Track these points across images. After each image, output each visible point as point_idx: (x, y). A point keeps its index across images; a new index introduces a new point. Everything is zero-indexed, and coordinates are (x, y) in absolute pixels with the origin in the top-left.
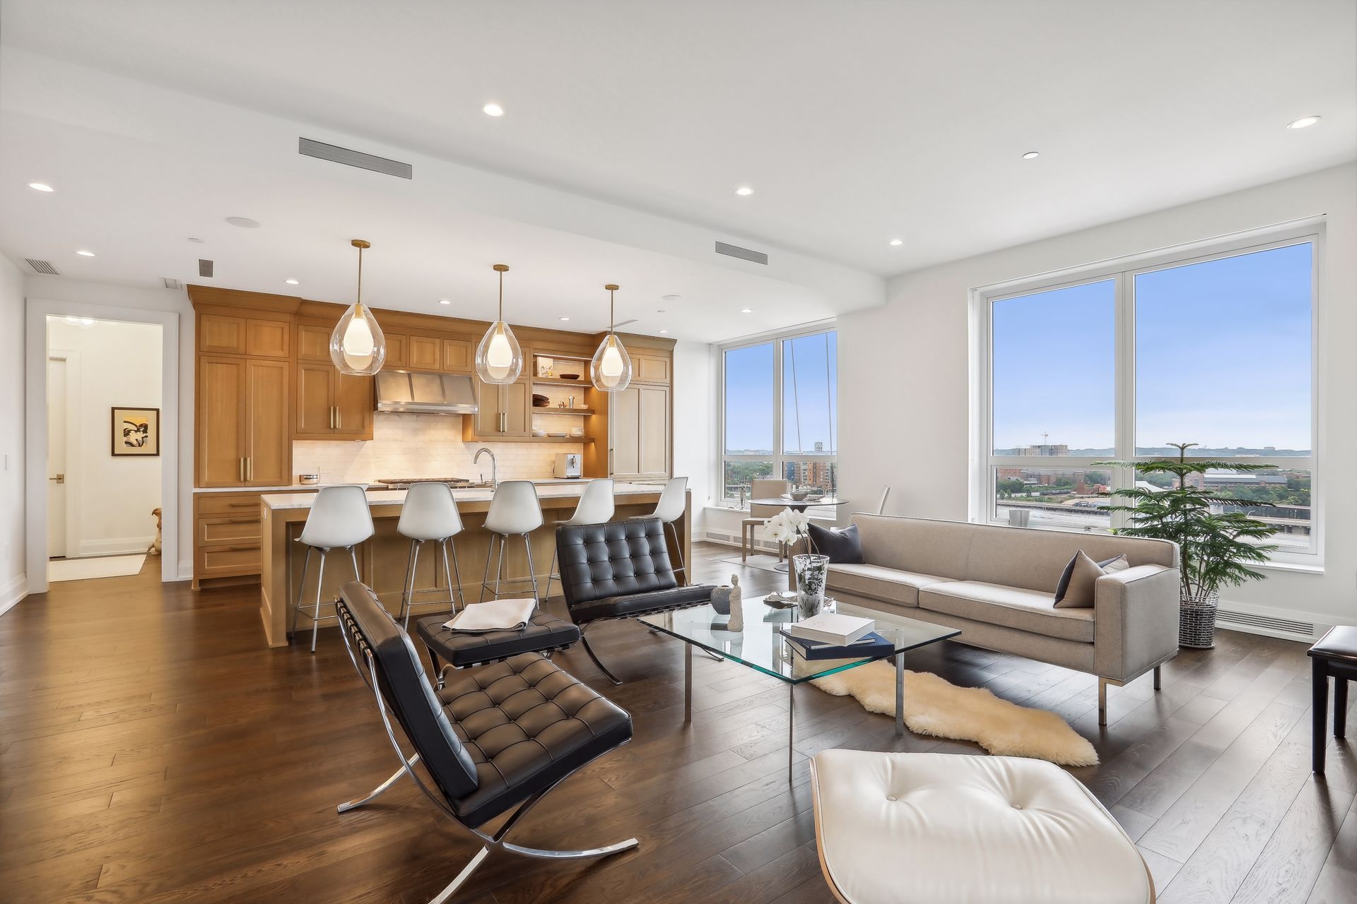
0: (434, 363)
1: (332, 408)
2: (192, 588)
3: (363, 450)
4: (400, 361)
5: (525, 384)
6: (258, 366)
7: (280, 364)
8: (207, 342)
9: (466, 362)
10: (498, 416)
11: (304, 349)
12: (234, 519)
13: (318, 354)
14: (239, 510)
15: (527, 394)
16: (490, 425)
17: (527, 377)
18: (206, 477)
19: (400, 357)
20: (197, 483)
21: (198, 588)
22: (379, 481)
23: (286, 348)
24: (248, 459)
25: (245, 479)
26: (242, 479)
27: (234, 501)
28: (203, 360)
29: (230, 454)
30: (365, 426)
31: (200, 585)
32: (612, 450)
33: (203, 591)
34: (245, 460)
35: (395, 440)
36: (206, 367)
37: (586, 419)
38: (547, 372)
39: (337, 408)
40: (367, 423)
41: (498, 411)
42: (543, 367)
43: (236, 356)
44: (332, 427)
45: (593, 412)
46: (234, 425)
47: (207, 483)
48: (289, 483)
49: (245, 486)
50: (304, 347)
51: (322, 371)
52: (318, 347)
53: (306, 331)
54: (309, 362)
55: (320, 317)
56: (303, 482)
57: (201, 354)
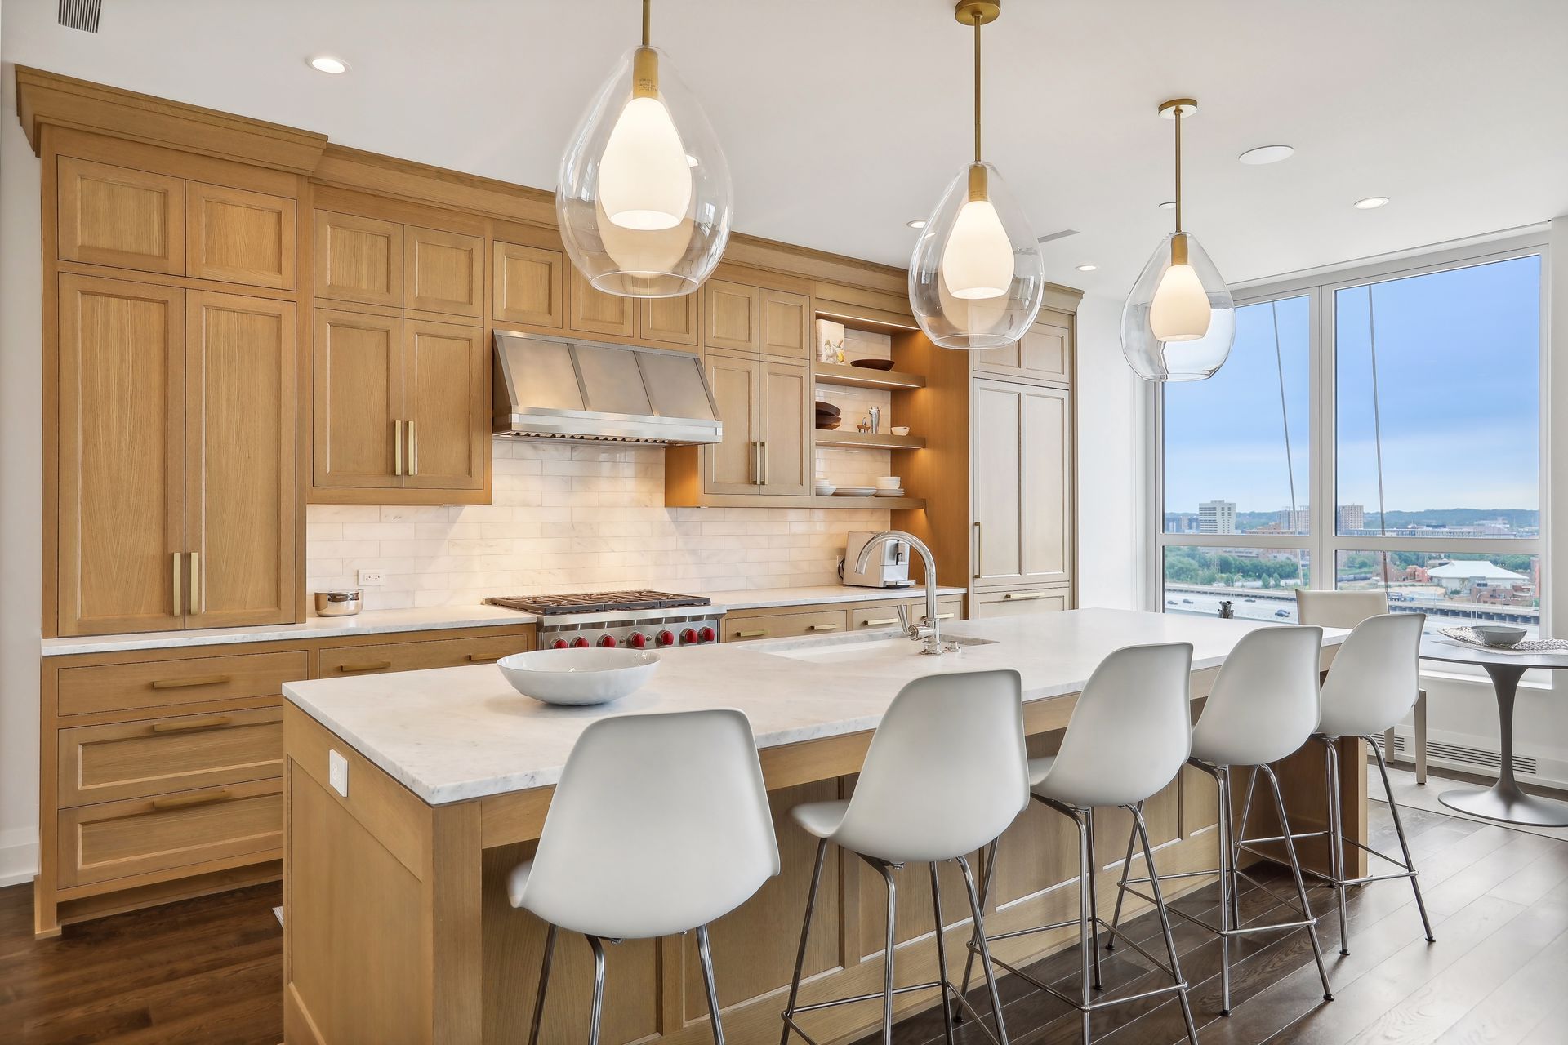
0: (622, 323)
1: (399, 424)
2: (38, 931)
3: (466, 526)
4: (550, 312)
5: (801, 378)
6: (218, 309)
7: (274, 307)
8: (79, 236)
9: (687, 323)
10: (752, 447)
11: (330, 270)
12: (161, 725)
13: (364, 286)
14: (176, 698)
15: (805, 402)
16: (738, 467)
18: (77, 606)
19: (550, 305)
20: (53, 627)
21: (56, 930)
22: (494, 602)
23: (288, 264)
24: (194, 556)
25: (186, 611)
26: (178, 610)
27: (159, 676)
28: (68, 284)
29: (150, 545)
30: (474, 471)
31: (59, 920)
32: (977, 524)
33: (70, 934)
34: (186, 558)
36: (76, 307)
37: (900, 455)
38: (835, 354)
39: (411, 424)
40: (477, 461)
41: (750, 438)
42: (828, 343)
43: (160, 279)
44: (399, 471)
45: (923, 443)
46: (156, 466)
47: (80, 624)
48: (299, 617)
49: (185, 630)
50: (329, 266)
51: (374, 330)
52: (365, 270)
53: (333, 226)
54: (342, 306)
55: (370, 192)
56: (323, 612)
57: (60, 269)
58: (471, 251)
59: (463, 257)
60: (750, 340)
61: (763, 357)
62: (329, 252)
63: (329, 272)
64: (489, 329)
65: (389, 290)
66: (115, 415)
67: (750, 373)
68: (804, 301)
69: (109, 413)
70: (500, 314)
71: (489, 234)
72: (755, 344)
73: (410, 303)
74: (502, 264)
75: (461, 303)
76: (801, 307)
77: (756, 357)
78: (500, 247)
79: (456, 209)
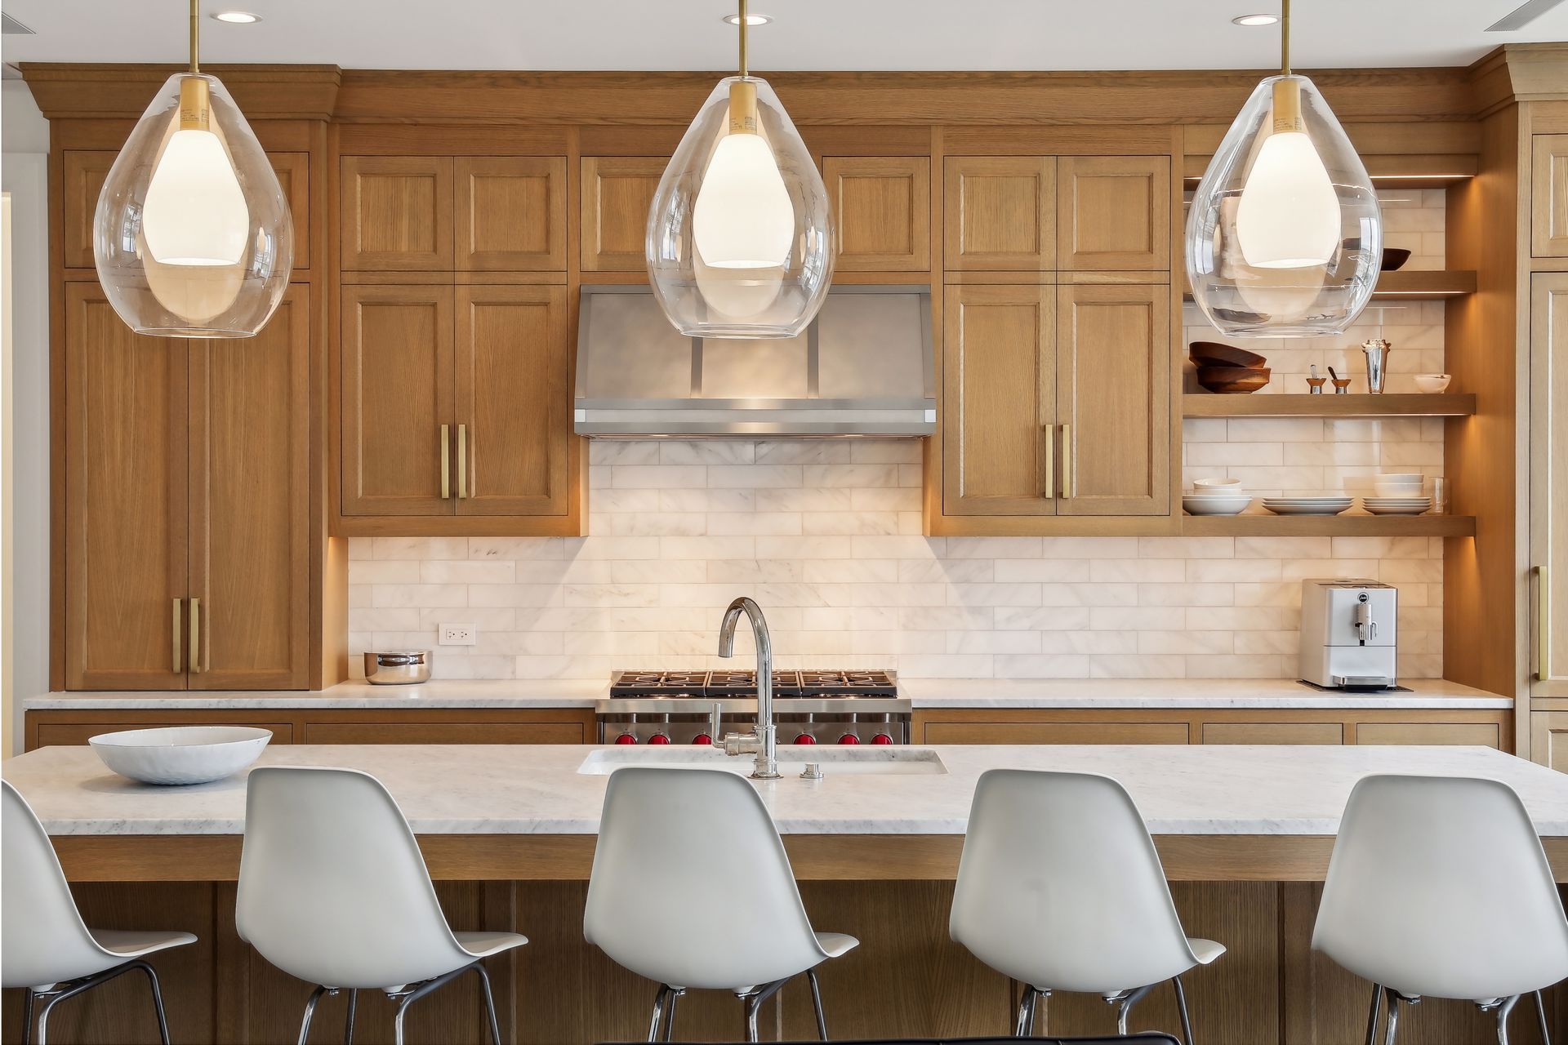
1: (445, 429)
3: (575, 567)
5: (1150, 305)
9: (910, 237)
10: (1036, 437)
11: (361, 236)
13: (404, 247)
15: (1160, 346)
16: (1010, 469)
17: (1155, 277)
20: (57, 677)
24: (194, 603)
25: (186, 668)
26: (179, 666)
28: (74, 294)
29: (153, 589)
30: (554, 488)
32: (1535, 571)
34: (186, 605)
35: (680, 532)
37: (1453, 428)
39: (463, 428)
40: (558, 477)
41: (1037, 416)
44: (447, 493)
45: (1470, 403)
46: (159, 496)
47: (86, 677)
48: (314, 683)
49: (188, 690)
50: (359, 228)
51: (417, 304)
52: (405, 225)
53: (364, 175)
54: (376, 278)
55: (407, 121)
56: (374, 678)
57: (66, 278)
58: (548, 177)
59: (537, 186)
60: (1037, 251)
61: (1065, 277)
62: (359, 210)
63: (359, 235)
64: (575, 283)
65: (435, 250)
66: (119, 439)
67: (1037, 306)
68: (1159, 166)
69: (113, 437)
70: (590, 263)
71: (573, 149)
72: (1047, 257)
73: (463, 263)
74: (594, 187)
75: (535, 253)
76: (1150, 178)
77: (1050, 278)
78: (590, 165)
79: (523, 122)
